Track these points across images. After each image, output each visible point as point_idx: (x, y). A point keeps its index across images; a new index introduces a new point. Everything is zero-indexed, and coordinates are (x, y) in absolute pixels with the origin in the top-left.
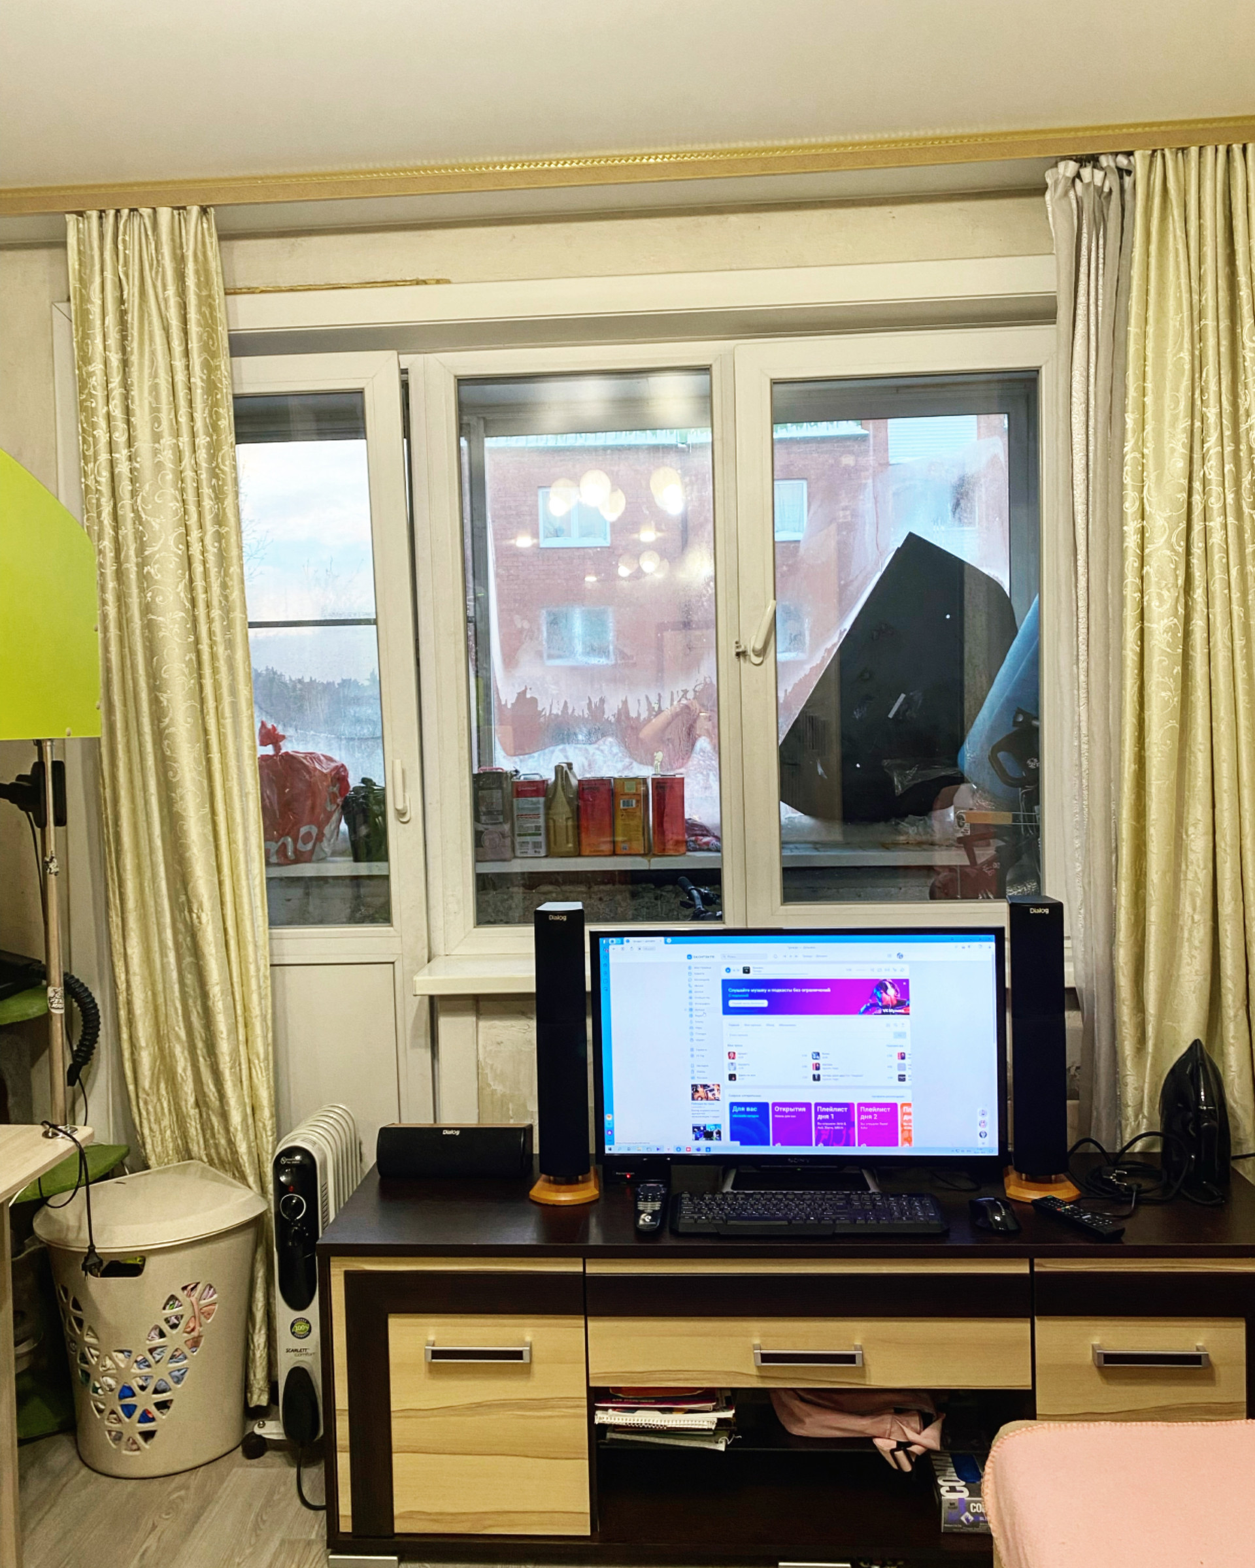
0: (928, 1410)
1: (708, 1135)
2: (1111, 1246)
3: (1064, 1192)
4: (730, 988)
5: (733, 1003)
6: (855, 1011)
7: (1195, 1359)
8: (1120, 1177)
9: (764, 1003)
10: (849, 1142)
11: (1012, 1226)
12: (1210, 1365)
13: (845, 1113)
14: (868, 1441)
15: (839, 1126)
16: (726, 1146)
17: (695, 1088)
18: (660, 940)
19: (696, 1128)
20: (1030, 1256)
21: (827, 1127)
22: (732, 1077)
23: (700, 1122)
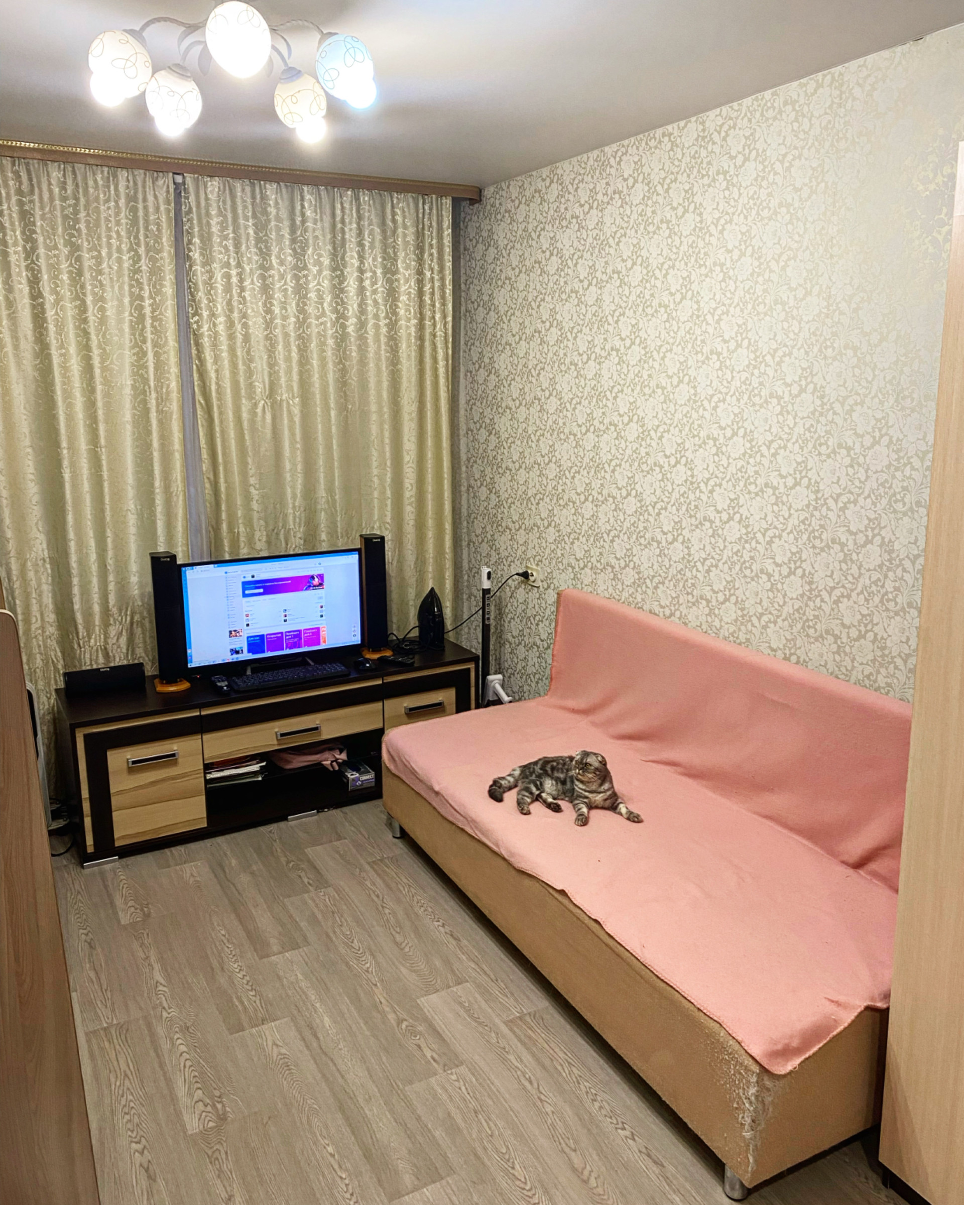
0: (342, 747)
1: (237, 652)
2: (411, 668)
3: (388, 653)
4: (246, 585)
5: (247, 592)
6: (302, 590)
7: (440, 704)
8: (406, 645)
9: (261, 590)
10: (300, 646)
11: (374, 667)
12: (444, 707)
13: (298, 634)
14: (319, 764)
15: (296, 640)
16: (246, 656)
17: (230, 632)
18: (212, 566)
19: (232, 650)
20: (382, 677)
21: (291, 641)
22: (248, 625)
23: (233, 647)
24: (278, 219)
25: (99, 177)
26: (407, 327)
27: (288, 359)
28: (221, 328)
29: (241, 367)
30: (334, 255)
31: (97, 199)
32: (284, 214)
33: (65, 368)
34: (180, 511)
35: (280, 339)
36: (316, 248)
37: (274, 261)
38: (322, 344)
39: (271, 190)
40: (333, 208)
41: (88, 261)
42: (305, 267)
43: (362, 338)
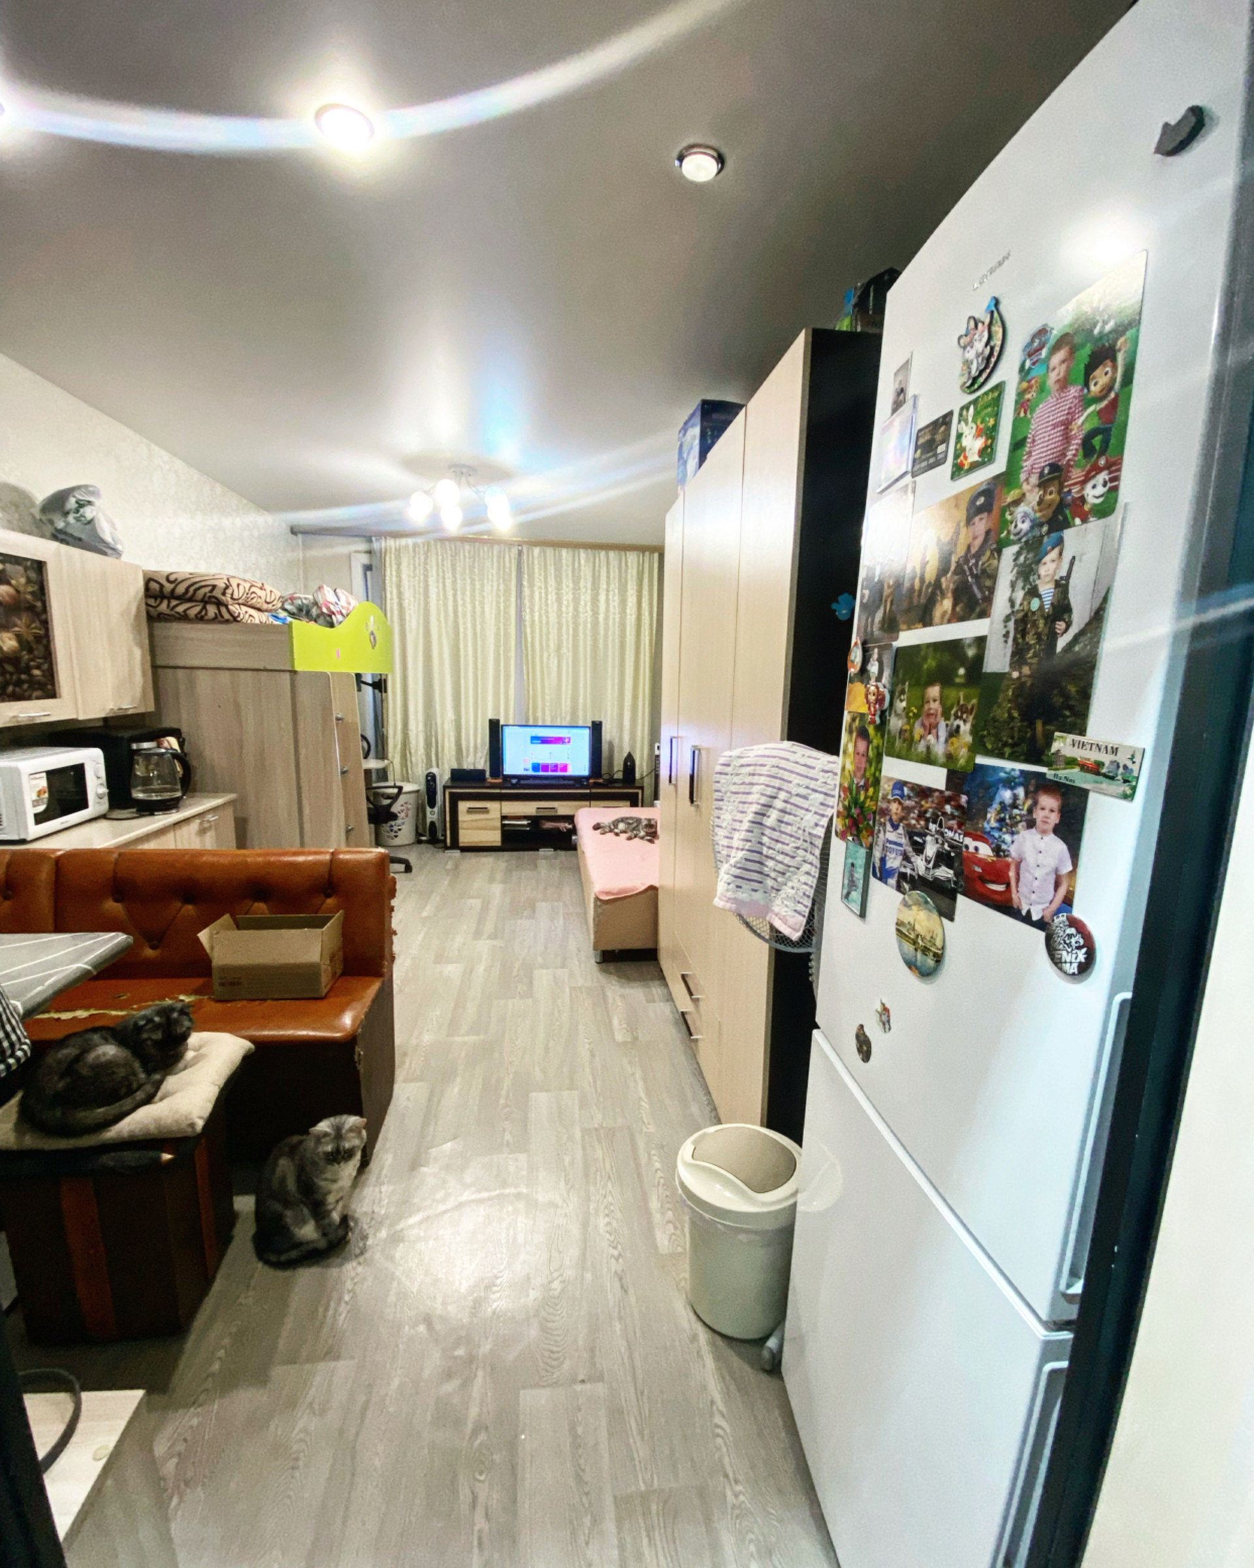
0: (565, 819)
1: (527, 771)
2: (612, 788)
3: (601, 779)
4: (532, 738)
5: (532, 742)
6: (559, 744)
8: (613, 778)
9: (539, 742)
10: (557, 772)
14: (557, 827)
15: (555, 769)
16: (531, 773)
17: (524, 760)
18: (517, 728)
19: (524, 769)
22: (532, 758)
23: (525, 767)
24: (567, 566)
25: (486, 549)
26: (631, 619)
27: (568, 633)
28: (536, 618)
29: (544, 637)
30: (594, 583)
31: (484, 558)
32: (570, 563)
33: (465, 634)
34: (512, 704)
35: (565, 624)
36: (586, 579)
37: (564, 586)
38: (585, 626)
39: (564, 552)
40: (595, 559)
41: (478, 586)
42: (579, 589)
43: (606, 624)
